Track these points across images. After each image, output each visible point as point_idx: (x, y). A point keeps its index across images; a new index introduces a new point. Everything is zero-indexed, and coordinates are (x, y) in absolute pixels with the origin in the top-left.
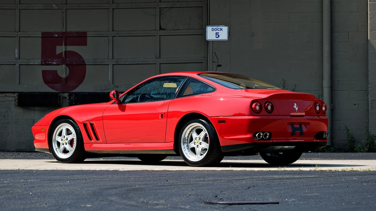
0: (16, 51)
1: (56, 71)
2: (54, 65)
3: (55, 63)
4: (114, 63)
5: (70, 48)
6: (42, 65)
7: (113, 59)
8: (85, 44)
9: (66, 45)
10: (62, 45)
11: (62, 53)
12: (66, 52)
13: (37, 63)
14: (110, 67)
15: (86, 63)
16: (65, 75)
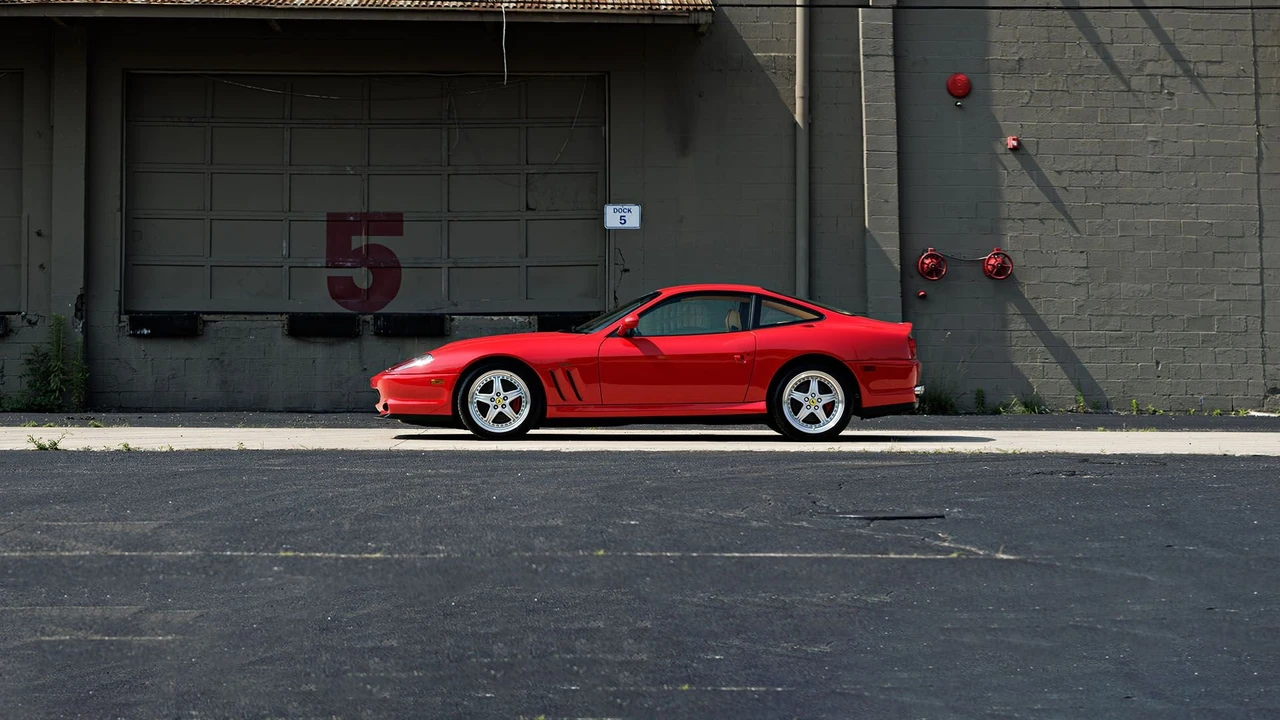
0: (284, 245)
1: (351, 277)
2: (348, 267)
3: (349, 264)
4: (451, 265)
5: (375, 240)
6: (327, 267)
7: (448, 258)
8: (400, 233)
9: (367, 234)
10: (361, 235)
11: (361, 247)
12: (367, 246)
13: (319, 265)
14: (444, 271)
15: (402, 265)
16: (365, 284)
